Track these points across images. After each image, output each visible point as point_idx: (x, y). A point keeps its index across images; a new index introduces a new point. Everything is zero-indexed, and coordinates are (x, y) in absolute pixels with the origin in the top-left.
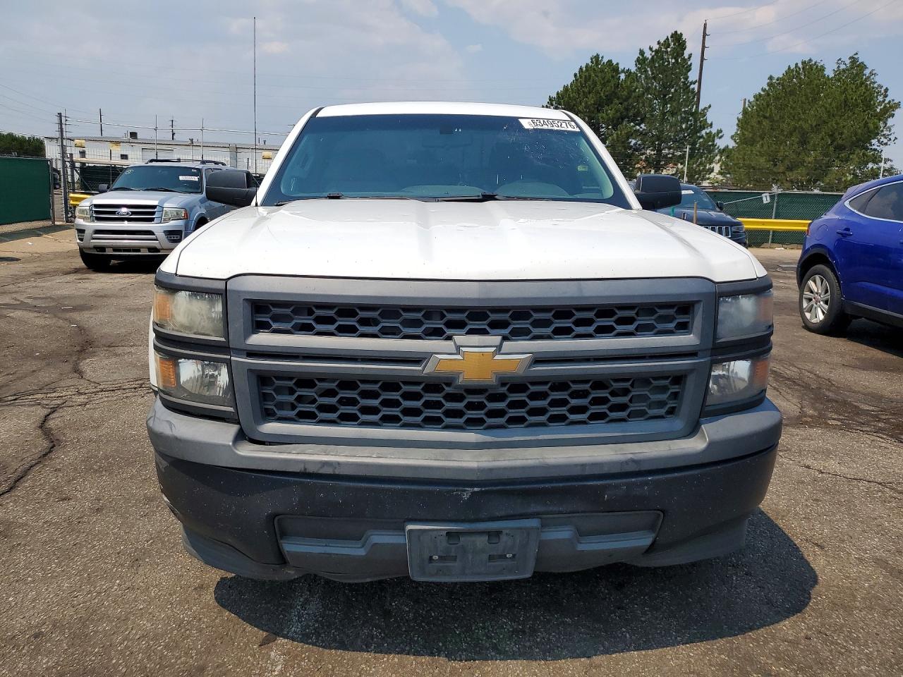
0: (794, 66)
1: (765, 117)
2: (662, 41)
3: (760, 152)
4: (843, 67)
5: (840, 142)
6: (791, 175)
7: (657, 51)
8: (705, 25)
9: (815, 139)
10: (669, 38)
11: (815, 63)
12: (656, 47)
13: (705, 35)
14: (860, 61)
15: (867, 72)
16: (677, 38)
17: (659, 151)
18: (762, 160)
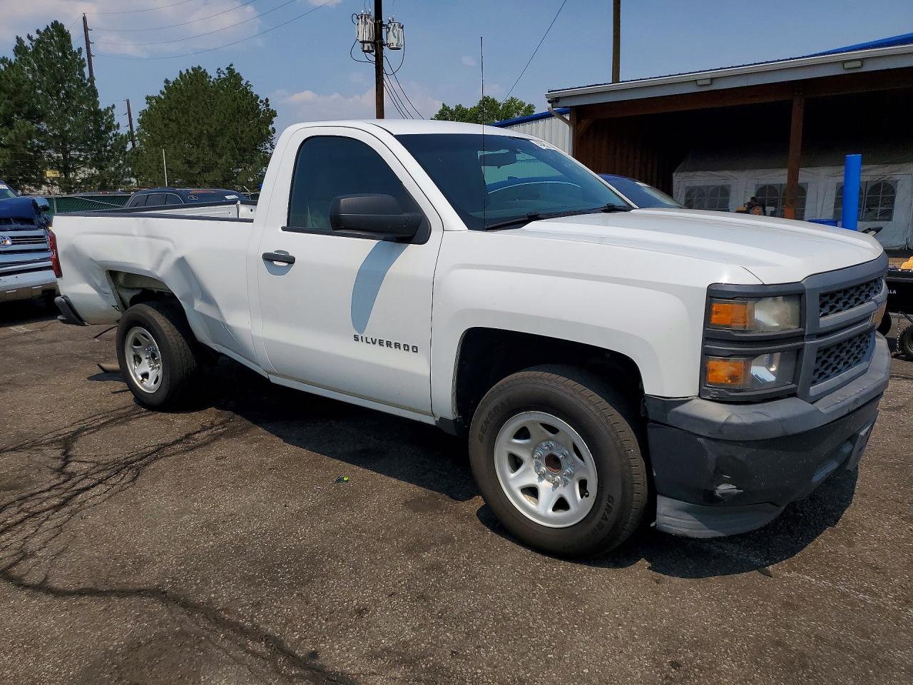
0: (186, 72)
1: (171, 120)
2: (42, 30)
3: (174, 155)
4: (222, 76)
5: (243, 145)
6: (210, 177)
7: (38, 42)
8: (84, 19)
9: (222, 142)
10: (50, 27)
11: (205, 70)
12: (36, 36)
13: (86, 29)
14: (236, 72)
15: (243, 83)
16: (58, 28)
17: (66, 152)
18: (178, 163)
